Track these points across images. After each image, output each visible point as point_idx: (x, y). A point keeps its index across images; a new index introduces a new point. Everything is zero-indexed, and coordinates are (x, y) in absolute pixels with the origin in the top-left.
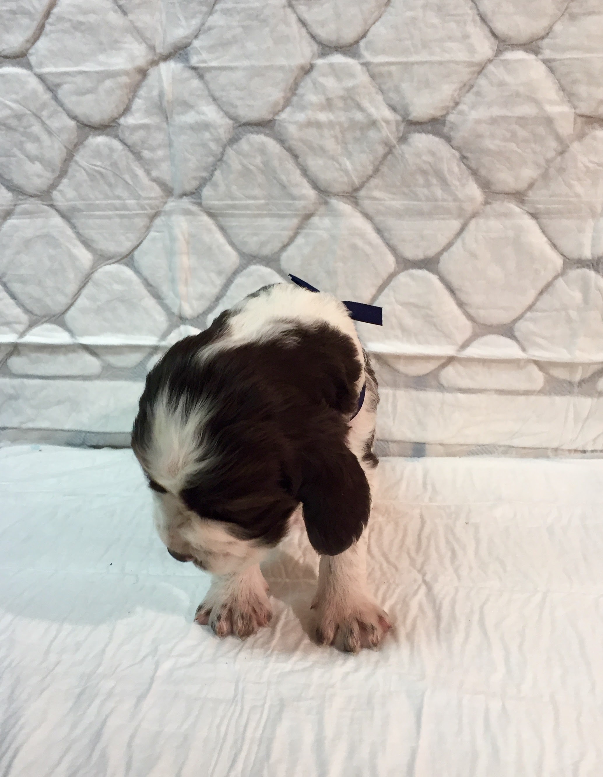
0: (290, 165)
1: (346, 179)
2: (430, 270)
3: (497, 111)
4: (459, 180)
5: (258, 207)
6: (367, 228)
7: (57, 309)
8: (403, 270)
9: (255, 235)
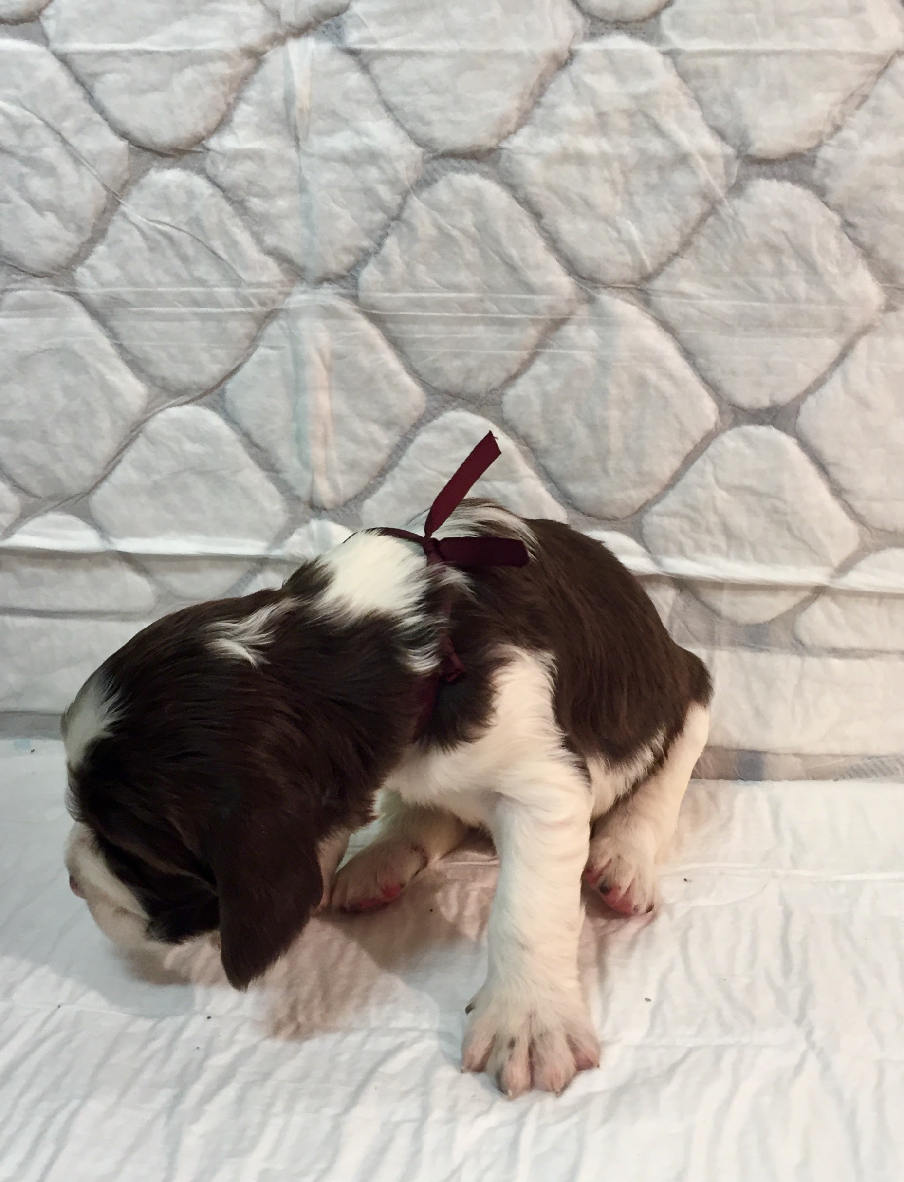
0: (527, 230)
1: (628, 258)
2: (781, 428)
4: (839, 265)
5: (463, 306)
6: (666, 348)
7: (74, 486)
8: (731, 427)
9: (457, 356)
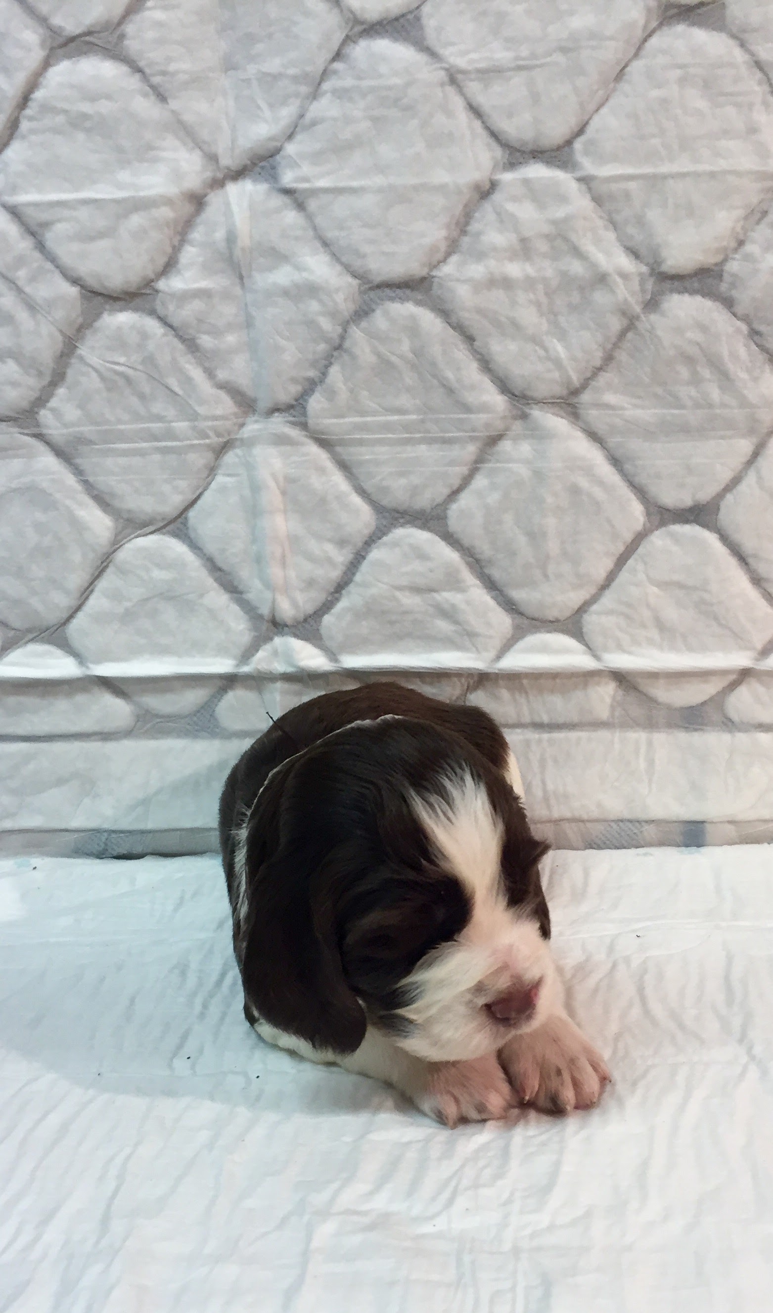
0: (461, 353)
1: (556, 375)
2: (703, 525)
4: (748, 370)
5: (406, 427)
6: (595, 456)
7: (52, 617)
8: (657, 527)
9: (402, 474)
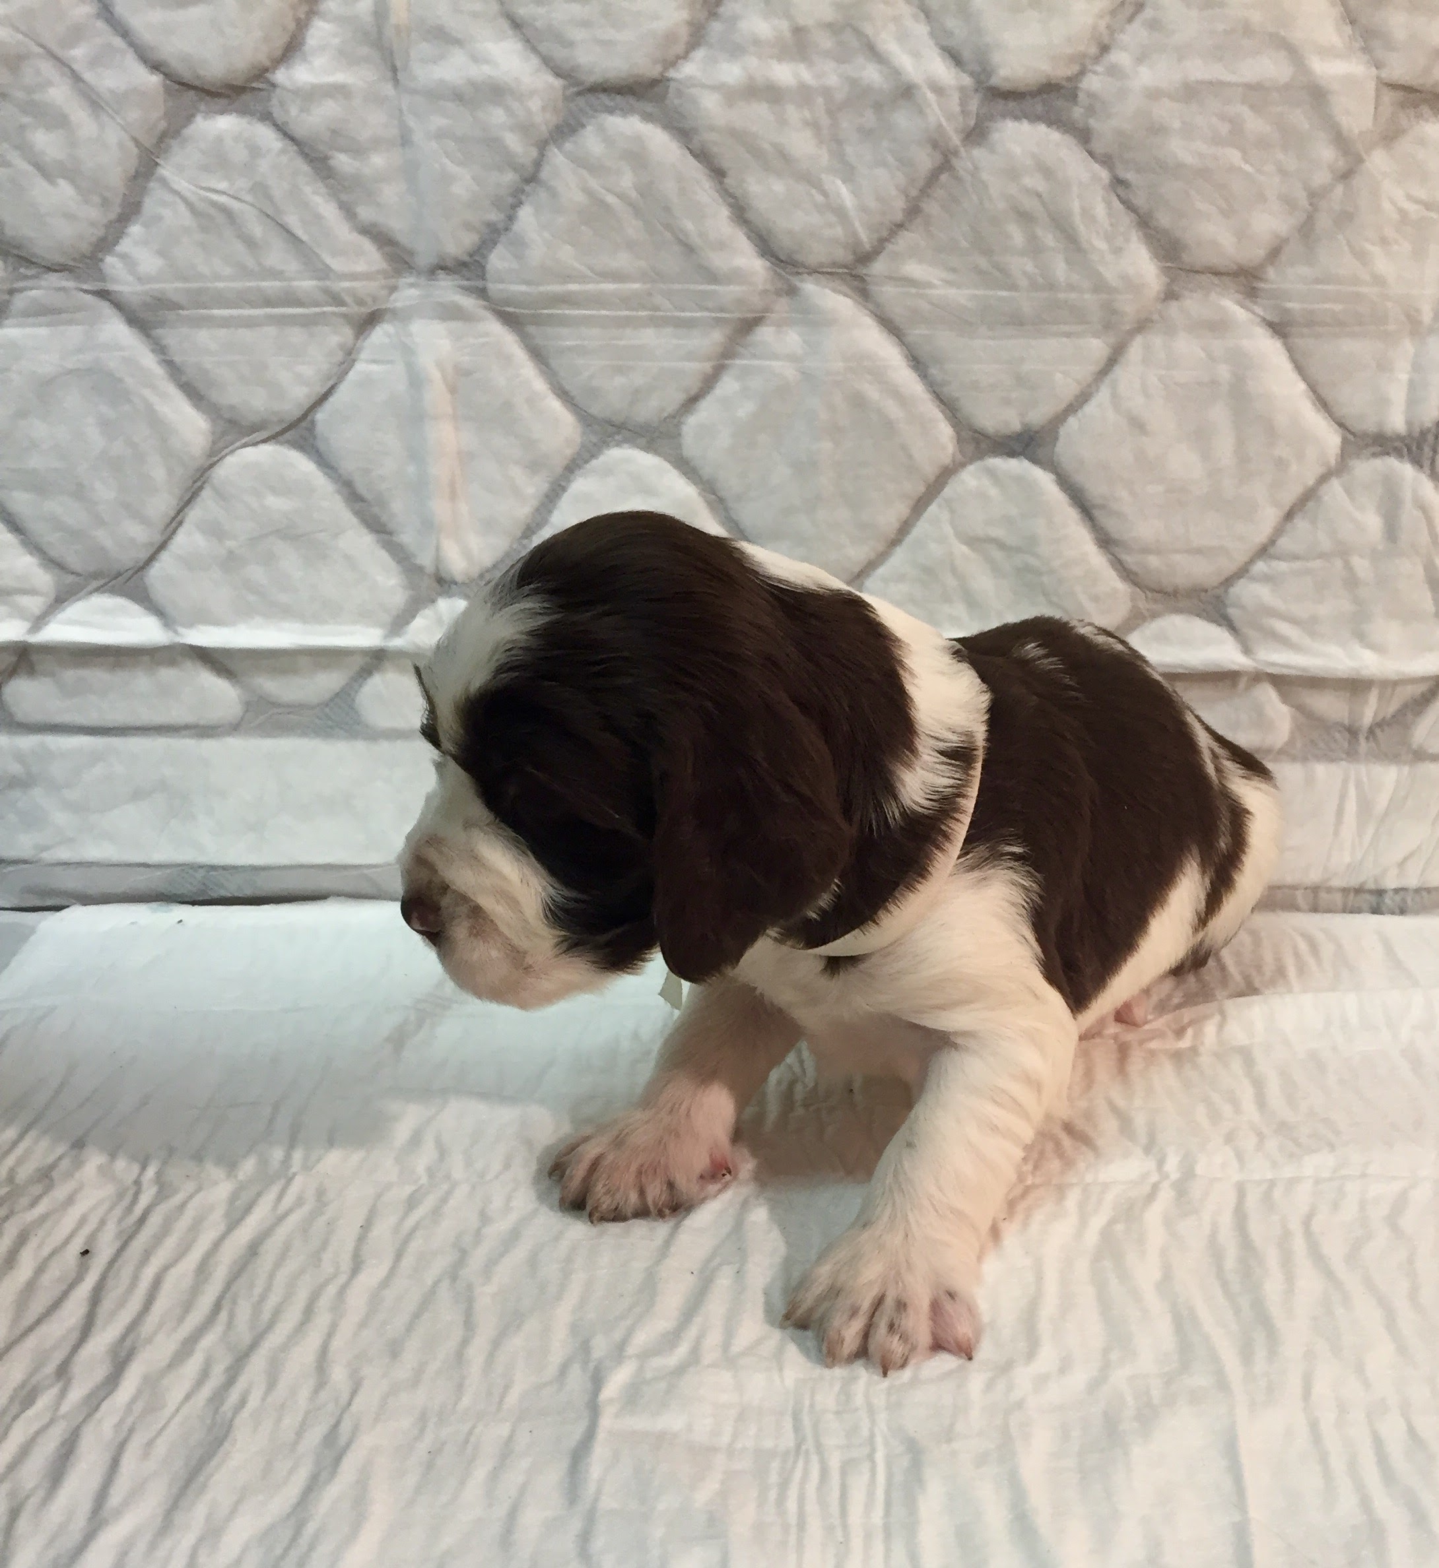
0: (707, 194)
1: (839, 232)
2: (1035, 461)
3: (1199, 70)
4: (1109, 238)
5: (626, 301)
6: (890, 353)
7: (126, 557)
8: (971, 461)
9: (620, 370)
